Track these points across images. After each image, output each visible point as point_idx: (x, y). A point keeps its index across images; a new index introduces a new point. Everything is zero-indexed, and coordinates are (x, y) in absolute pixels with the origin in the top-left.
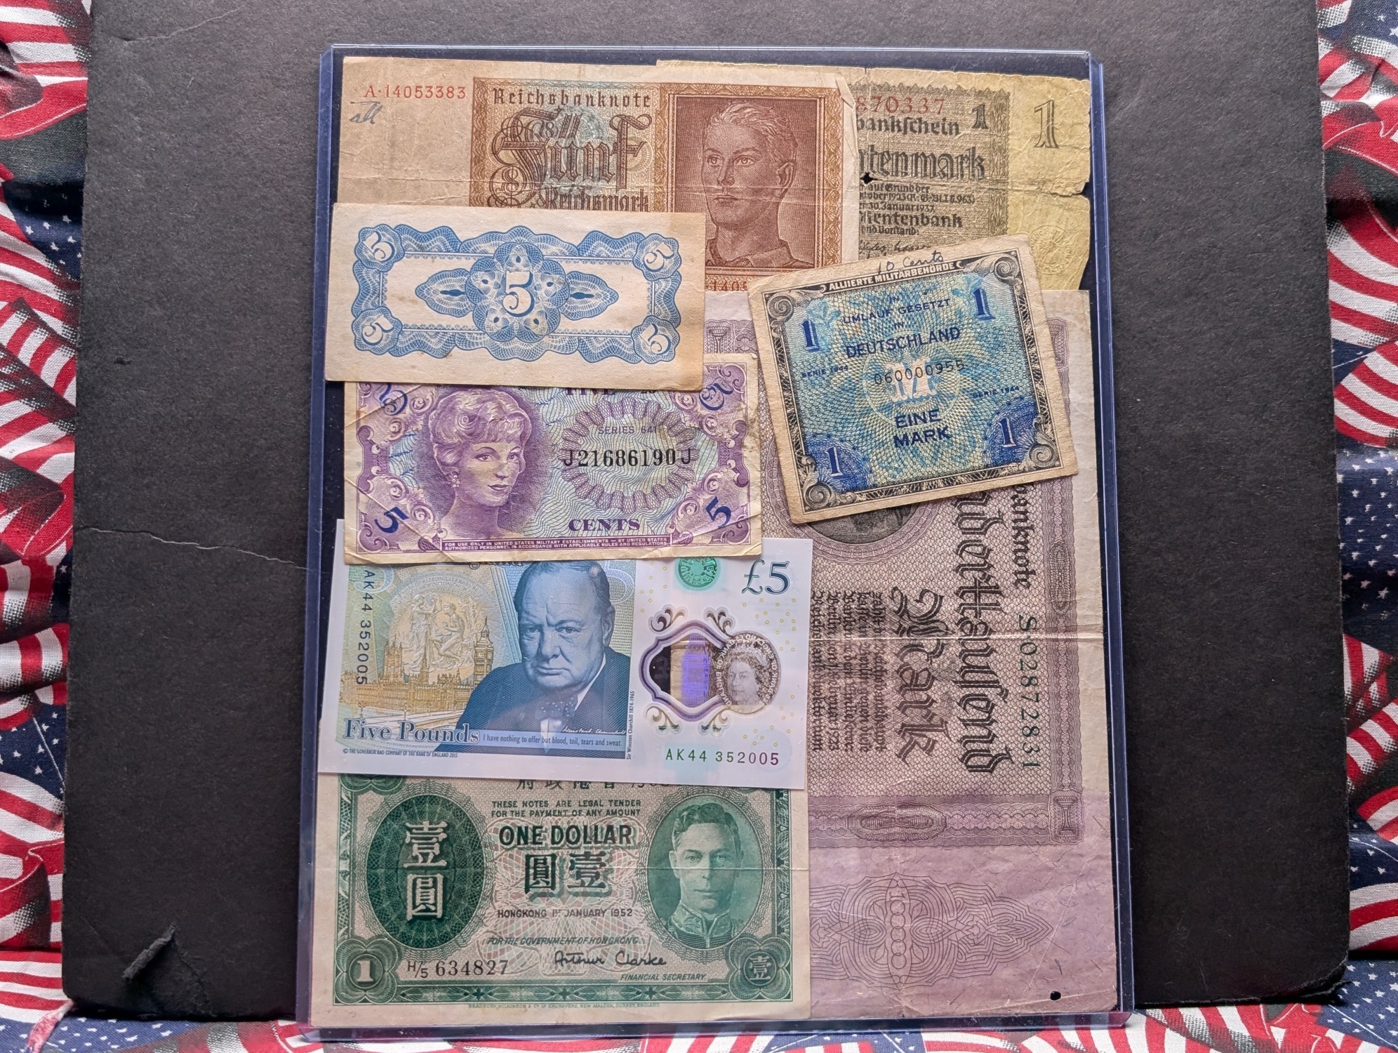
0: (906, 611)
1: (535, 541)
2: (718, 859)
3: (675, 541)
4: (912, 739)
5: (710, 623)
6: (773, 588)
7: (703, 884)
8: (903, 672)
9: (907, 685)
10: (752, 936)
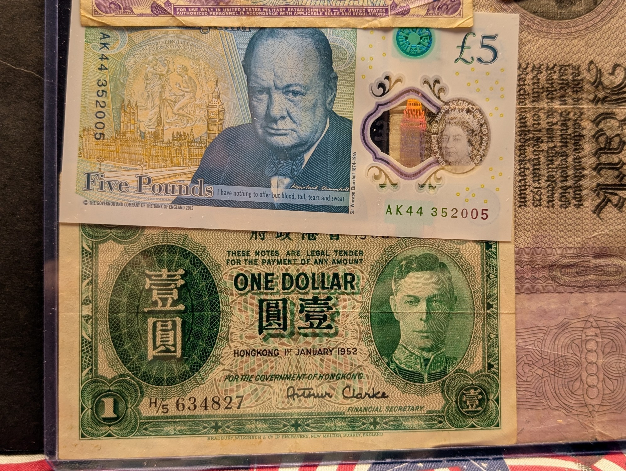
0: (601, 83)
1: (262, 9)
2: (434, 303)
3: (393, 12)
4: (606, 196)
5: (426, 90)
6: (484, 58)
7: (421, 326)
8: (598, 138)
9: (601, 149)
10: (465, 372)
